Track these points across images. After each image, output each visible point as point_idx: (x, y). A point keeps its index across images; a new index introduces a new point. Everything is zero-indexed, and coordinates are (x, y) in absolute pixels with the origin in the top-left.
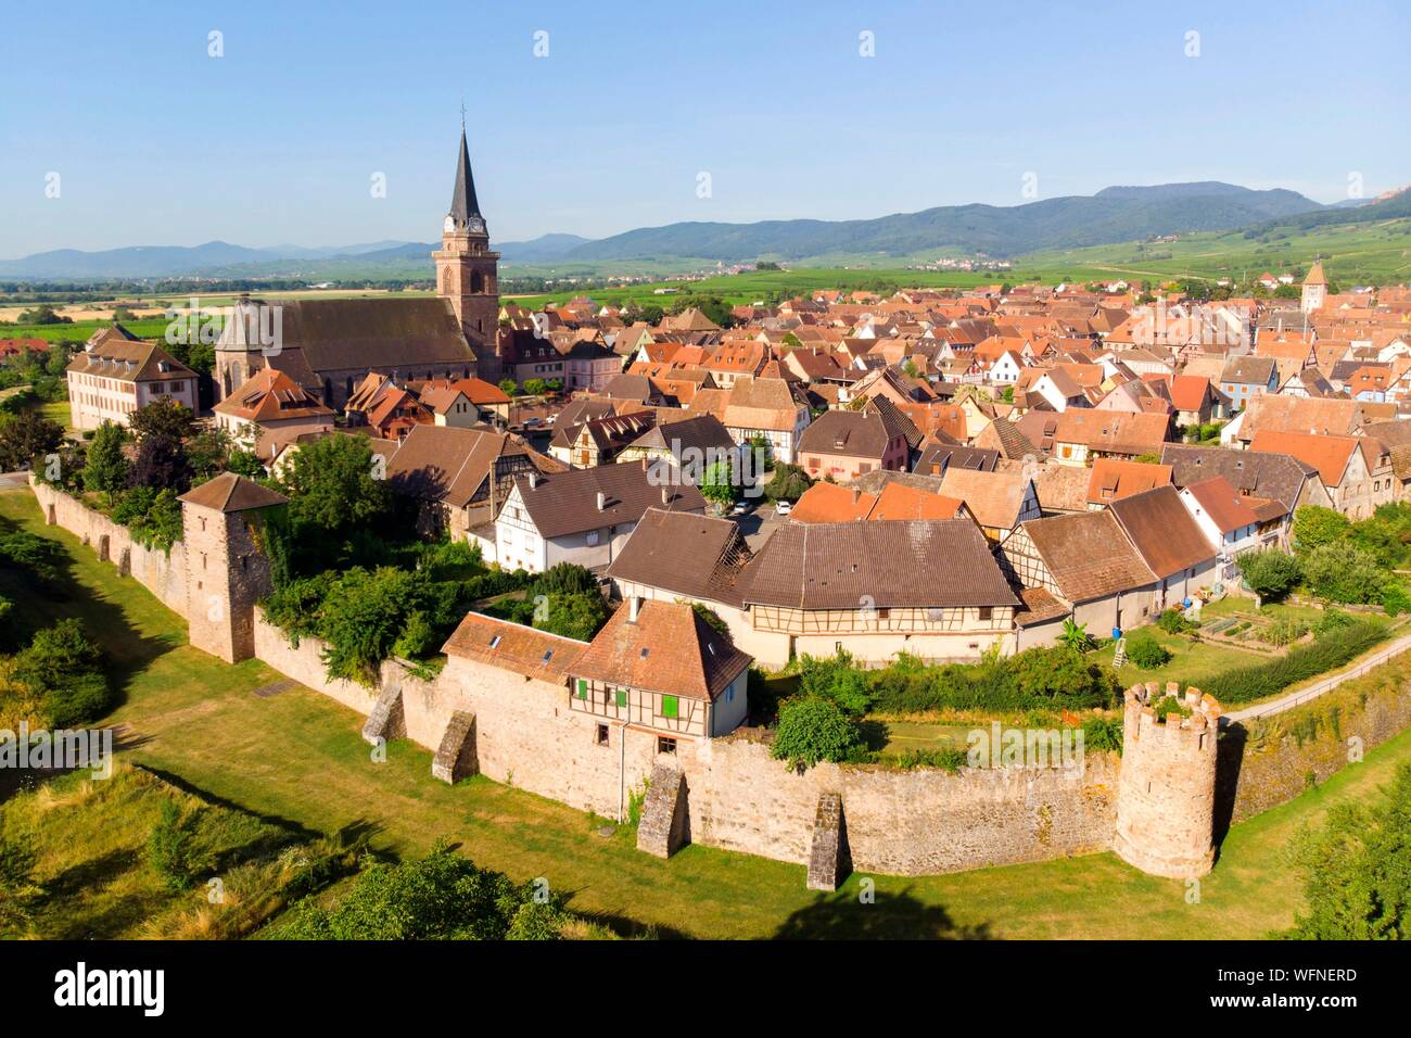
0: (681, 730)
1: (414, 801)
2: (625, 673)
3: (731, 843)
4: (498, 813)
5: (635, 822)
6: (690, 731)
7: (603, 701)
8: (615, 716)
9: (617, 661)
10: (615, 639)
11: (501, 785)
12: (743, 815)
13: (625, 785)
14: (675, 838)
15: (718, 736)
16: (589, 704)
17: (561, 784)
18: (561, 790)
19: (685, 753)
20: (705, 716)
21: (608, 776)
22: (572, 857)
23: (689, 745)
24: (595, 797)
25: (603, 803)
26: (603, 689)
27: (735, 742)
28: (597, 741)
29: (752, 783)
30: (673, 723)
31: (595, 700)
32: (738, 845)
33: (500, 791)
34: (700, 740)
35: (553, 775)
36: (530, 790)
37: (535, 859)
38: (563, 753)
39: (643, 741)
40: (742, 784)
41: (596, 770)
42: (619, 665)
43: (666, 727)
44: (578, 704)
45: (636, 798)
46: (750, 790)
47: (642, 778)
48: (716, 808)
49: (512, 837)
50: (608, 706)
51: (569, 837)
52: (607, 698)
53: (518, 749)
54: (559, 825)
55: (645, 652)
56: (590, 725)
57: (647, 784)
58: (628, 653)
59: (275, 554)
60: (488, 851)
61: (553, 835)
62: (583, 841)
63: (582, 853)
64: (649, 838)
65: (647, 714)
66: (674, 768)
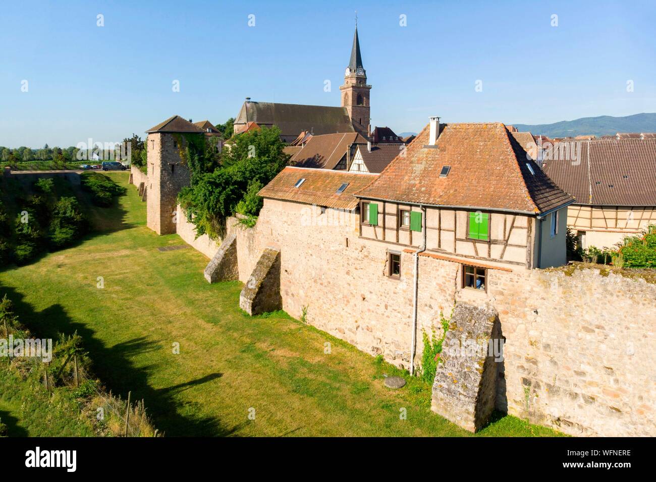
0: (492, 257)
1: (209, 326)
2: (422, 192)
3: (570, 424)
4: (280, 346)
5: (430, 376)
6: (505, 258)
7: (395, 227)
8: (408, 243)
9: (413, 182)
10: (412, 162)
11: (296, 321)
12: (591, 384)
13: (419, 327)
14: (485, 403)
15: (549, 266)
16: (379, 231)
17: (350, 324)
18: (350, 330)
19: (500, 288)
20: (529, 236)
21: (399, 315)
22: (343, 408)
23: (506, 276)
24: (384, 341)
25: (392, 347)
26: (395, 212)
27: (577, 272)
28: (387, 273)
29: (606, 337)
30: (483, 248)
31: (386, 226)
32: (581, 428)
33: (293, 326)
34: (523, 269)
35: (342, 313)
36: (321, 329)
37: (297, 404)
38: (352, 287)
39: (442, 271)
40: (589, 337)
41: (386, 307)
42: (414, 185)
43: (473, 253)
44: (368, 231)
45: (431, 344)
46: (603, 347)
47: (439, 319)
48: (544, 366)
49: (282, 373)
50: (400, 231)
51: (348, 383)
52: (400, 223)
53: (313, 284)
54: (340, 367)
55: (445, 171)
56: (380, 253)
57: (446, 327)
58: (426, 173)
59: (193, 165)
60: (248, 385)
61: (329, 378)
62: (363, 390)
63: (358, 406)
64: (448, 399)
65: (448, 237)
66: (484, 307)
